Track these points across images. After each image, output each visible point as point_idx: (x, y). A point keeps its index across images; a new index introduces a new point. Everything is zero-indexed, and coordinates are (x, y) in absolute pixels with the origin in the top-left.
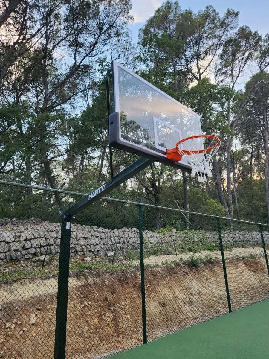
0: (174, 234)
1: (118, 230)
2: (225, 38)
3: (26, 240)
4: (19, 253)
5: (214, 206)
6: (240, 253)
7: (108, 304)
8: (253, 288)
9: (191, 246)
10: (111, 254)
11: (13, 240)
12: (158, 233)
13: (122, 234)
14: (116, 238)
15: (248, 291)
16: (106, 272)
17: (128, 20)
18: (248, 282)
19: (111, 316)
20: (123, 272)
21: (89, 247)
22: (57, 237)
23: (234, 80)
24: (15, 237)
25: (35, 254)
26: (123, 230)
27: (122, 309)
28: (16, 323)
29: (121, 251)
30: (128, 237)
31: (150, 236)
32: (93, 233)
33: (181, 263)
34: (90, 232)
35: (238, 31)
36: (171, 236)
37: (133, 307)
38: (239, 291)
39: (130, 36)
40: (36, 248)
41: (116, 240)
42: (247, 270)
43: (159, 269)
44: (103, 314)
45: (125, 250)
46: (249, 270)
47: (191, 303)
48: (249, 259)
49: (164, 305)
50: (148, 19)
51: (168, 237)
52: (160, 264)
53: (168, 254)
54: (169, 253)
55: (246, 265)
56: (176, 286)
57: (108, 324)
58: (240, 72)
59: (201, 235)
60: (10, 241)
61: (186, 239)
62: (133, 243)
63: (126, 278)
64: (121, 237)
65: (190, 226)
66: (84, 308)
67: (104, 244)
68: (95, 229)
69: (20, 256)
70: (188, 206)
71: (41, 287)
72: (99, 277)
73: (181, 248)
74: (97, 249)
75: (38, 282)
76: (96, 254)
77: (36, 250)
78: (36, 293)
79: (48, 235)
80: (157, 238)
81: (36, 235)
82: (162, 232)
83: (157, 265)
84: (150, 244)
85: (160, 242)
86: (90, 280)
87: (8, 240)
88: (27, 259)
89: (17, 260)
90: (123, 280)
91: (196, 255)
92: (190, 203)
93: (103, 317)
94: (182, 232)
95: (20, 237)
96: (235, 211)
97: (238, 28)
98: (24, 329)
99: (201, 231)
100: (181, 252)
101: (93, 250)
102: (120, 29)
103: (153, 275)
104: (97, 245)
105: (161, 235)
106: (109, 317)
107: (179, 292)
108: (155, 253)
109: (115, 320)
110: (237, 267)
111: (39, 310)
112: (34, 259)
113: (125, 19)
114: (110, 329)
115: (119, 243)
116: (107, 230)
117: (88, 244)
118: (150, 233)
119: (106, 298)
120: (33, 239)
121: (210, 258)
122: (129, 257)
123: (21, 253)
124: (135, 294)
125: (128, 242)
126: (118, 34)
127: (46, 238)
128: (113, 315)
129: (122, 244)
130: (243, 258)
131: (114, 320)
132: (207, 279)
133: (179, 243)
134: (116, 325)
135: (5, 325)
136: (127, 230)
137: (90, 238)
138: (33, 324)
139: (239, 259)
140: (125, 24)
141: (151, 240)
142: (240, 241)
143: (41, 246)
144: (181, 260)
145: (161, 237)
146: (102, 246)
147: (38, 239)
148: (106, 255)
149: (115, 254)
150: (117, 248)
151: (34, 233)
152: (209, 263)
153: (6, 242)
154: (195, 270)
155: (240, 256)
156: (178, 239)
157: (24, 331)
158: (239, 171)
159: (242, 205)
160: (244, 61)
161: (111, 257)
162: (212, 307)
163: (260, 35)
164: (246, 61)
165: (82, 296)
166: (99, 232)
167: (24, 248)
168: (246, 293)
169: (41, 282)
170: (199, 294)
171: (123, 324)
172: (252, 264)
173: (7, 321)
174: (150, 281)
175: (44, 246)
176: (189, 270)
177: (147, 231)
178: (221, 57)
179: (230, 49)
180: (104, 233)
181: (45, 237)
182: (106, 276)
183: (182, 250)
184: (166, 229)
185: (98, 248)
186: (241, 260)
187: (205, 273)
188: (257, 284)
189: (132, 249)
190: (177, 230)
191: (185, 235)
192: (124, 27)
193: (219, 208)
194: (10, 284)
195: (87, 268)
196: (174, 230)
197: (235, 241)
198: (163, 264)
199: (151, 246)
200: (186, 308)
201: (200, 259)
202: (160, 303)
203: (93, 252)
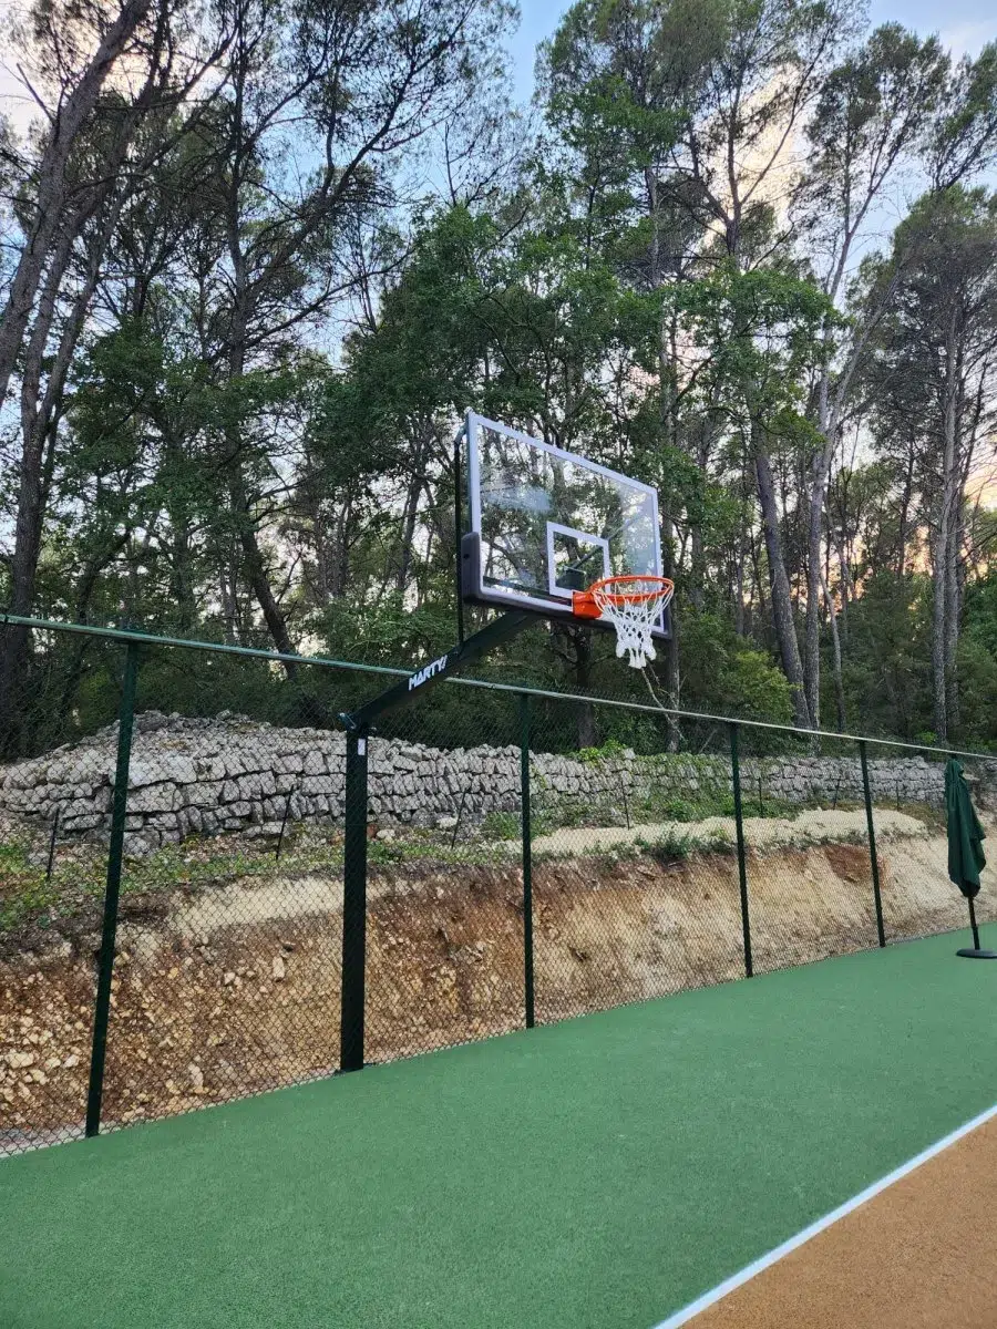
0: (628, 764)
1: (466, 750)
2: (824, 68)
3: (227, 777)
4: (210, 814)
5: (758, 676)
6: (821, 825)
7: (445, 946)
8: (840, 927)
9: (676, 800)
10: (447, 821)
11: (193, 777)
12: (580, 762)
13: (477, 764)
14: (460, 775)
15: (823, 934)
16: (440, 868)
17: (501, 17)
18: (829, 911)
19: (452, 973)
20: (480, 868)
21: (387, 801)
22: (303, 772)
23: (852, 225)
24: (199, 770)
25: (250, 819)
26: (482, 751)
27: (478, 960)
28: (244, 976)
29: (476, 815)
30: (496, 772)
31: (556, 771)
32: (398, 761)
33: (637, 849)
34: (389, 757)
35: (869, 43)
36: (617, 771)
37: (507, 957)
38: (797, 934)
39: (507, 71)
40: (251, 800)
41: (460, 781)
42: (832, 878)
43: (574, 864)
44: (435, 969)
45: (484, 812)
46: (839, 876)
47: (656, 957)
48: (845, 845)
49: (583, 958)
50: (566, 12)
51: (608, 772)
52: (578, 850)
53: (606, 826)
54: (607, 822)
55: (832, 862)
56: (618, 910)
57: (445, 993)
58: (872, 191)
59: (709, 768)
60: (187, 781)
61: (664, 780)
62: (508, 791)
63: (489, 885)
64: (474, 774)
65: (681, 742)
66: (388, 951)
67: (427, 792)
68: (403, 749)
69: (213, 822)
70: (677, 676)
71: (290, 897)
72: (423, 879)
73: (647, 807)
74: (408, 808)
75: (281, 886)
76: (407, 822)
77: (253, 808)
78: (280, 911)
79: (279, 763)
80: (577, 777)
81: (251, 765)
82: (592, 759)
83: (571, 854)
84: (557, 796)
85: (587, 788)
86: (401, 886)
87: (182, 778)
88: (230, 830)
89: (206, 834)
90: (481, 890)
91: (681, 830)
92: (684, 665)
93: (434, 975)
94: (653, 758)
95: (209, 768)
96: (831, 688)
97: (870, 33)
98: (263, 989)
99: (712, 757)
100: (644, 820)
101: (398, 811)
102: (476, 51)
103: (558, 879)
104: (409, 794)
105: (588, 769)
106: (448, 977)
107: (625, 928)
108: (568, 822)
109: (461, 984)
110: (802, 864)
111: (289, 949)
112: (249, 831)
113: (490, 16)
114: (451, 1004)
115: (469, 791)
116: (435, 751)
117: (385, 793)
118: (559, 762)
119: (440, 933)
120: (244, 775)
121: (723, 839)
122: (497, 832)
123: (215, 815)
124: (511, 926)
125: (495, 788)
126: (467, 71)
127: (276, 775)
128: (458, 974)
129: (478, 793)
130: (825, 841)
131: (458, 984)
132: (707, 897)
133: (643, 793)
134: (464, 997)
135: (223, 979)
136: (493, 752)
137: (390, 775)
138: (279, 980)
139: (811, 843)
140: (492, 35)
141: (560, 783)
142: (830, 790)
143: (266, 797)
144: (638, 842)
145: (588, 775)
146: (424, 799)
147: (256, 776)
148: (435, 825)
149: (459, 823)
150: (464, 805)
151: (245, 760)
152: (718, 851)
153: (177, 784)
154: (675, 872)
155: (818, 833)
156: (640, 780)
157: (262, 994)
158: (867, 540)
159: (856, 671)
160: (886, 149)
161: (448, 829)
162: (712, 969)
163: (944, 53)
164: (895, 149)
165: (383, 924)
166: (416, 759)
167: (221, 801)
168: (817, 939)
169: (289, 886)
170: (679, 934)
171: (482, 994)
172: (849, 860)
173: (224, 971)
174: (549, 896)
175: (269, 797)
176: (659, 869)
177: (548, 756)
178: (813, 132)
179: (846, 103)
180: (427, 760)
181: (272, 769)
182: (440, 877)
183: (646, 813)
184: (604, 749)
185: (412, 803)
186: (818, 847)
187: (703, 878)
188: (855, 917)
189: (504, 809)
190: (639, 751)
191: (661, 769)
192: (489, 43)
193: (772, 682)
194: (221, 886)
195: (391, 856)
196: (629, 753)
197: (816, 790)
198: (586, 851)
199: (561, 800)
200: (640, 969)
201: (695, 840)
202: (573, 951)
203: (398, 816)
